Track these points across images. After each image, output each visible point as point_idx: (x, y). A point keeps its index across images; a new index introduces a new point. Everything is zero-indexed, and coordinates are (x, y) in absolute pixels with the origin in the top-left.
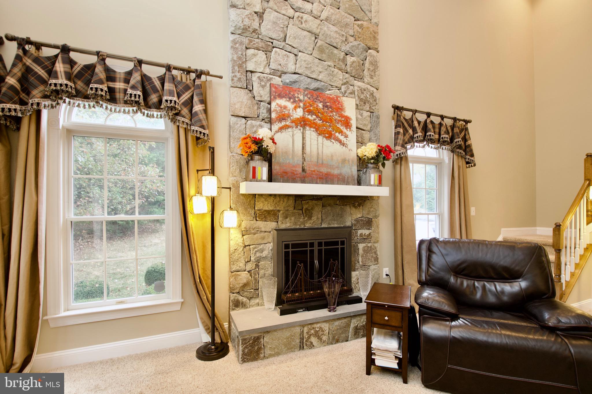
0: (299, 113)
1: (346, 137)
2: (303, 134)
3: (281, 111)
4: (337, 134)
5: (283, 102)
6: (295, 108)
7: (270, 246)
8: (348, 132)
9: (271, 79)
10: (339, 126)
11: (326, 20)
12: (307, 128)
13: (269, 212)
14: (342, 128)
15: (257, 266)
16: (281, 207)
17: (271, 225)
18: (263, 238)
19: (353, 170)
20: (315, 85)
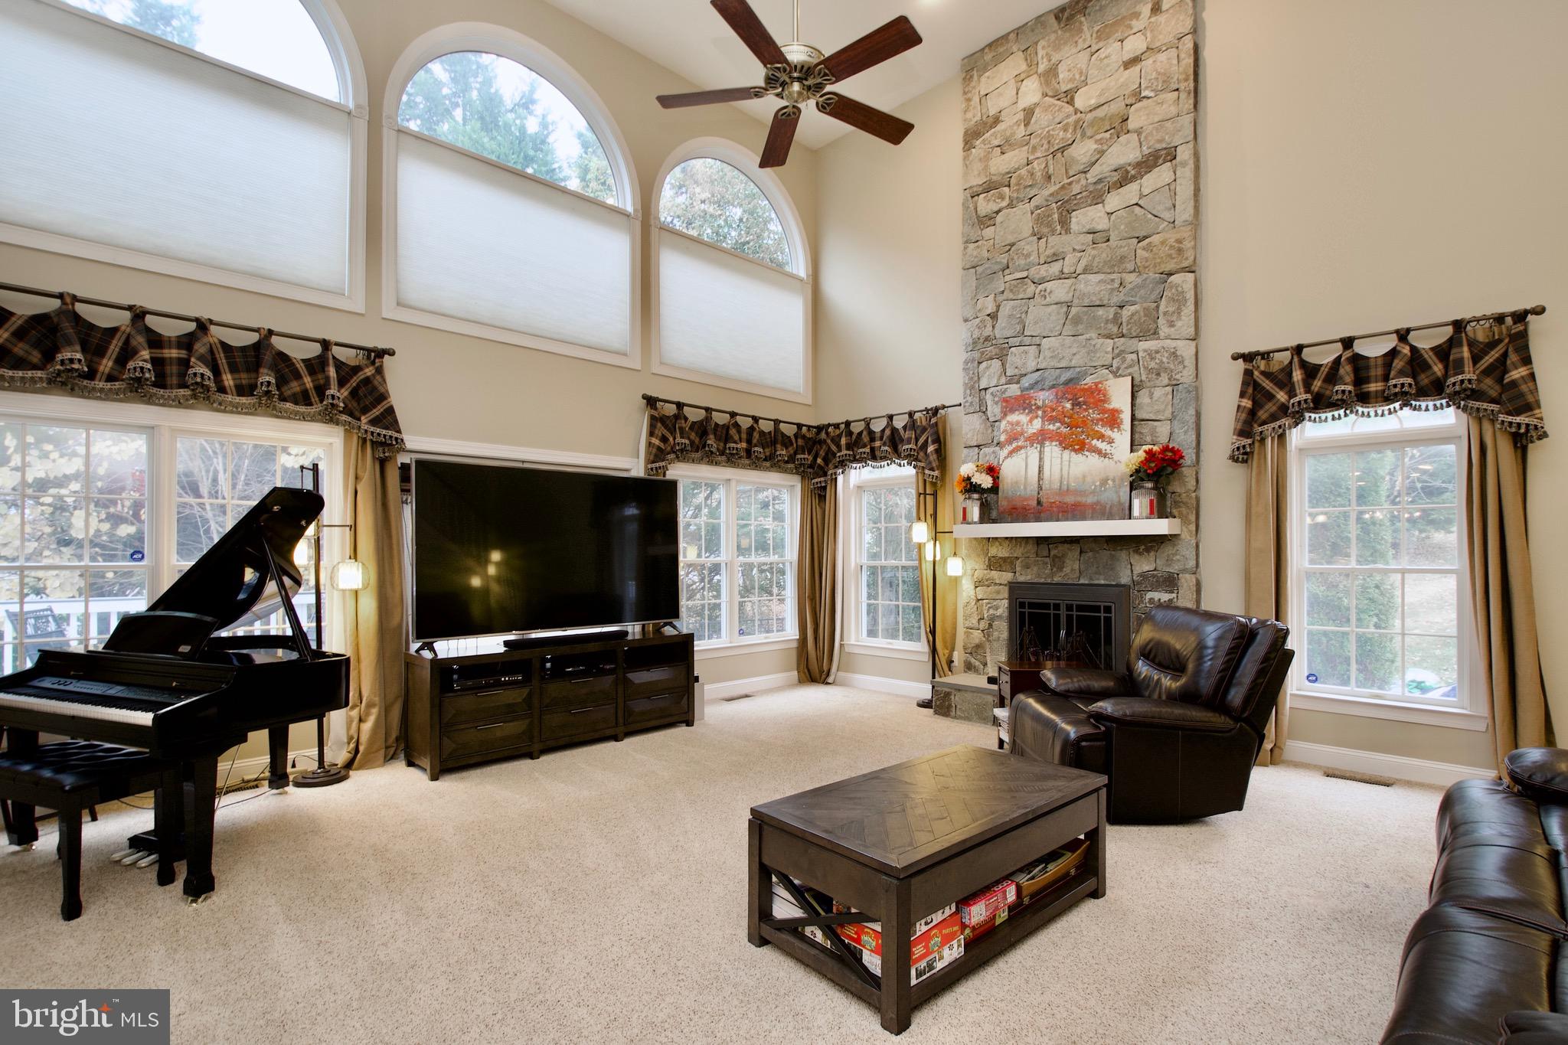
0: (1037, 424)
1: (1111, 442)
2: (1041, 453)
3: (1012, 430)
4: (1094, 442)
5: (1013, 417)
6: (1031, 421)
7: (1005, 603)
8: (1114, 434)
9: (1006, 390)
10: (1098, 428)
11: (1085, 271)
12: (1047, 443)
13: (1004, 559)
14: (1103, 431)
15: (990, 625)
16: (1019, 552)
17: (1007, 576)
18: (998, 592)
19: (1121, 494)
20: (1066, 376)
